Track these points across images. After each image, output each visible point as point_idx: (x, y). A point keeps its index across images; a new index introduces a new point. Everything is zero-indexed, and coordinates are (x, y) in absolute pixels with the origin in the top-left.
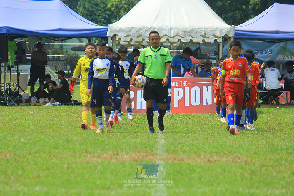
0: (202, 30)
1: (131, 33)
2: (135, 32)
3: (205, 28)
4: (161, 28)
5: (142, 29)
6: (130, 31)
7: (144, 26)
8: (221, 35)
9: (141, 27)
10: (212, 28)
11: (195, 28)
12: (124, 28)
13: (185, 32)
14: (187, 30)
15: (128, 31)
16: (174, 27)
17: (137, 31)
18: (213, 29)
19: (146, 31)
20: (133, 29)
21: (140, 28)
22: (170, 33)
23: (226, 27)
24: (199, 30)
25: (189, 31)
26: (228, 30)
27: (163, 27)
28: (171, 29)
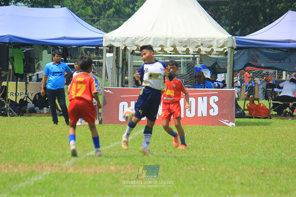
0: (199, 40)
1: (126, 43)
2: (131, 42)
3: (201, 38)
4: (157, 38)
5: (138, 39)
6: (125, 41)
7: (140, 36)
8: (218, 45)
9: (137, 36)
10: (209, 38)
11: (192, 38)
12: (119, 38)
13: (181, 42)
14: (184, 40)
15: (123, 41)
16: (170, 37)
17: (132, 41)
18: (209, 40)
19: (141, 41)
20: (128, 39)
21: (135, 38)
22: (166, 43)
23: (223, 37)
24: (195, 41)
25: (186, 41)
26: (225, 40)
27: (159, 37)
28: (167, 39)
